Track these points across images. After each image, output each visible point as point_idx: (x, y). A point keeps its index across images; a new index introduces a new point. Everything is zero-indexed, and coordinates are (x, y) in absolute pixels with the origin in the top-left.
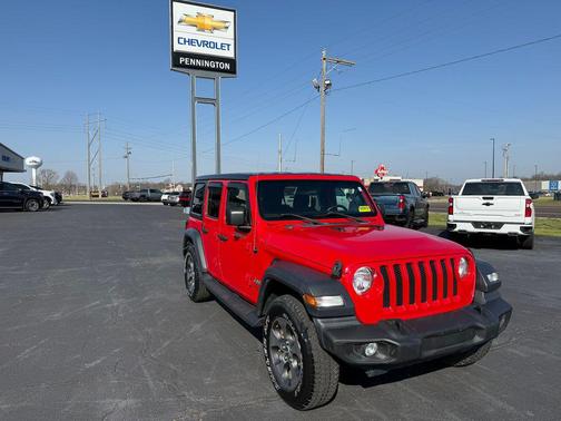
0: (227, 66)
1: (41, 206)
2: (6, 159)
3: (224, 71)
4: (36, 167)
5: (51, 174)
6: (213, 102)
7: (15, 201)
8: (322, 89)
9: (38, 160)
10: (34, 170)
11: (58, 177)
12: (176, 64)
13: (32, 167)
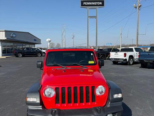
0: (101, 3)
1: (42, 55)
2: (35, 40)
3: (100, 5)
4: (49, 42)
5: (53, 44)
6: (95, 17)
7: (34, 54)
8: (138, 8)
9: (50, 40)
10: (49, 43)
11: (55, 45)
12: (82, 5)
13: (48, 42)
